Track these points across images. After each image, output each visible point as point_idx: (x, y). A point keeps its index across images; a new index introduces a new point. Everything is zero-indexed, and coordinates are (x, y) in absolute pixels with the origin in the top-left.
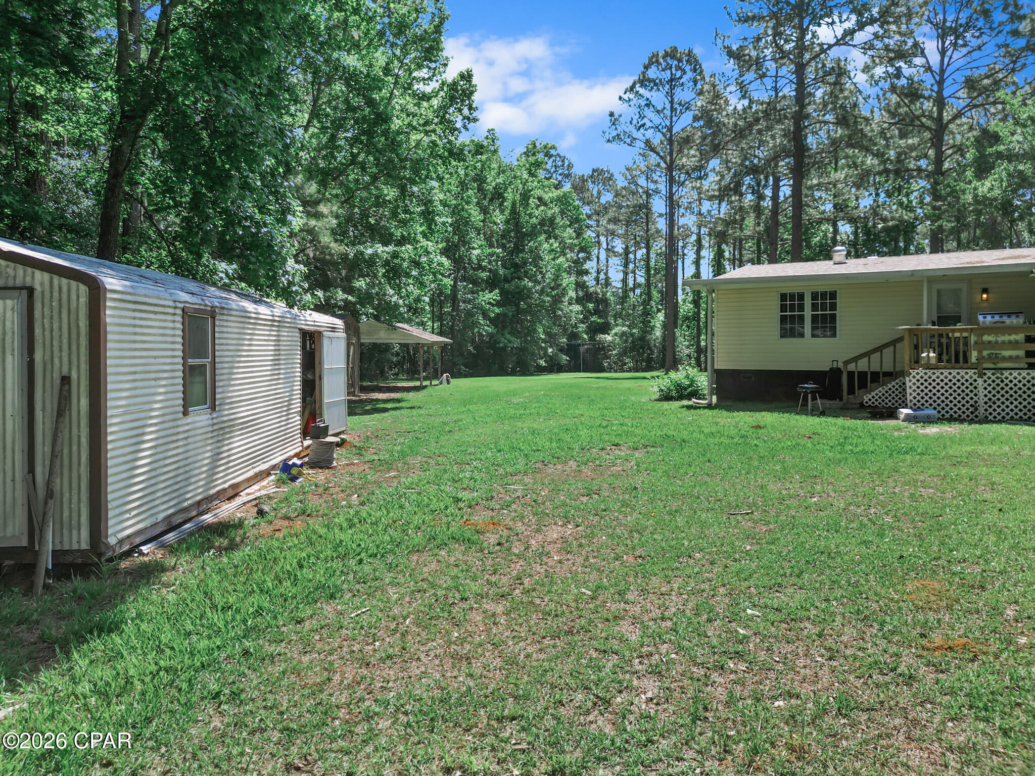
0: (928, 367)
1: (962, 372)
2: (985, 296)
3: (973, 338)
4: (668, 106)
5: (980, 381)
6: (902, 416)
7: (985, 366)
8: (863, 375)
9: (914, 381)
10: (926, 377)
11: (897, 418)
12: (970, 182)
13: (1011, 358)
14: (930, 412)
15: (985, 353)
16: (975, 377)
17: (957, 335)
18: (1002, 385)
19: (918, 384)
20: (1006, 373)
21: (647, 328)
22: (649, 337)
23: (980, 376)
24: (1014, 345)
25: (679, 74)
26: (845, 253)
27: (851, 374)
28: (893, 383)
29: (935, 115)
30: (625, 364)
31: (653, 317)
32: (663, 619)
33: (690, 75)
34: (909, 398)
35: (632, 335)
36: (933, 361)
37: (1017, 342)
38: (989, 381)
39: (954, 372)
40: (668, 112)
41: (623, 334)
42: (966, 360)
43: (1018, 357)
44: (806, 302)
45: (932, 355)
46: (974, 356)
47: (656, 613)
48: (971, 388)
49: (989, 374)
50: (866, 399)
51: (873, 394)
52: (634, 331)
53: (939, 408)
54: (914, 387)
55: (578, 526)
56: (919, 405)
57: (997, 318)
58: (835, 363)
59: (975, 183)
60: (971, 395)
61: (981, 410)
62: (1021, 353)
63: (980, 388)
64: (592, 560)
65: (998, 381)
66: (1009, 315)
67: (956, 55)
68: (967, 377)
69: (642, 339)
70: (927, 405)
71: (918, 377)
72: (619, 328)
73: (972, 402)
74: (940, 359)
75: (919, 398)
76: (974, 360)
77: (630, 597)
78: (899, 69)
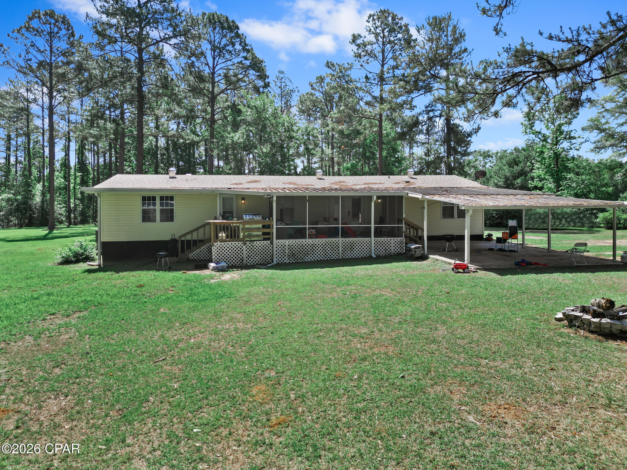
0: (222, 241)
1: (237, 243)
2: (243, 201)
3: (241, 226)
4: (48, 49)
5: (244, 247)
6: (211, 268)
7: (246, 239)
8: (189, 242)
9: (216, 248)
10: (221, 246)
11: (208, 269)
12: (229, 133)
13: (256, 236)
14: (223, 264)
15: (246, 233)
16: (242, 245)
17: (234, 225)
18: (253, 248)
19: (218, 250)
20: (255, 243)
21: (28, 194)
22: (30, 202)
23: (244, 245)
24: (258, 229)
25: (56, 30)
26: (175, 172)
27: (183, 242)
28: (204, 247)
29: (211, 90)
30: (11, 221)
31: (33, 188)
32: (154, 450)
33: (63, 32)
34: (213, 257)
35: (16, 200)
36: (224, 238)
37: (259, 228)
38: (248, 247)
39: (233, 243)
40: (48, 52)
41: (9, 200)
42: (238, 237)
43: (259, 235)
44: (157, 202)
45: (224, 235)
46: (241, 235)
47: (149, 448)
48: (241, 250)
49: (248, 243)
50: (190, 256)
51: (194, 253)
52: (18, 197)
53: (227, 261)
54: (216, 252)
55: (66, 396)
56: (218, 260)
57: (251, 216)
58: (173, 236)
59: (232, 134)
60: (241, 254)
61: (245, 261)
62: (260, 233)
63: (244, 250)
64: (91, 421)
65: (252, 247)
66: (256, 215)
67: (220, 61)
68: (239, 245)
69: (25, 203)
70: (221, 260)
71: (217, 246)
72: (5, 195)
73: (241, 257)
74: (227, 237)
75: (218, 257)
76: (241, 236)
77: (129, 441)
78: (193, 62)
